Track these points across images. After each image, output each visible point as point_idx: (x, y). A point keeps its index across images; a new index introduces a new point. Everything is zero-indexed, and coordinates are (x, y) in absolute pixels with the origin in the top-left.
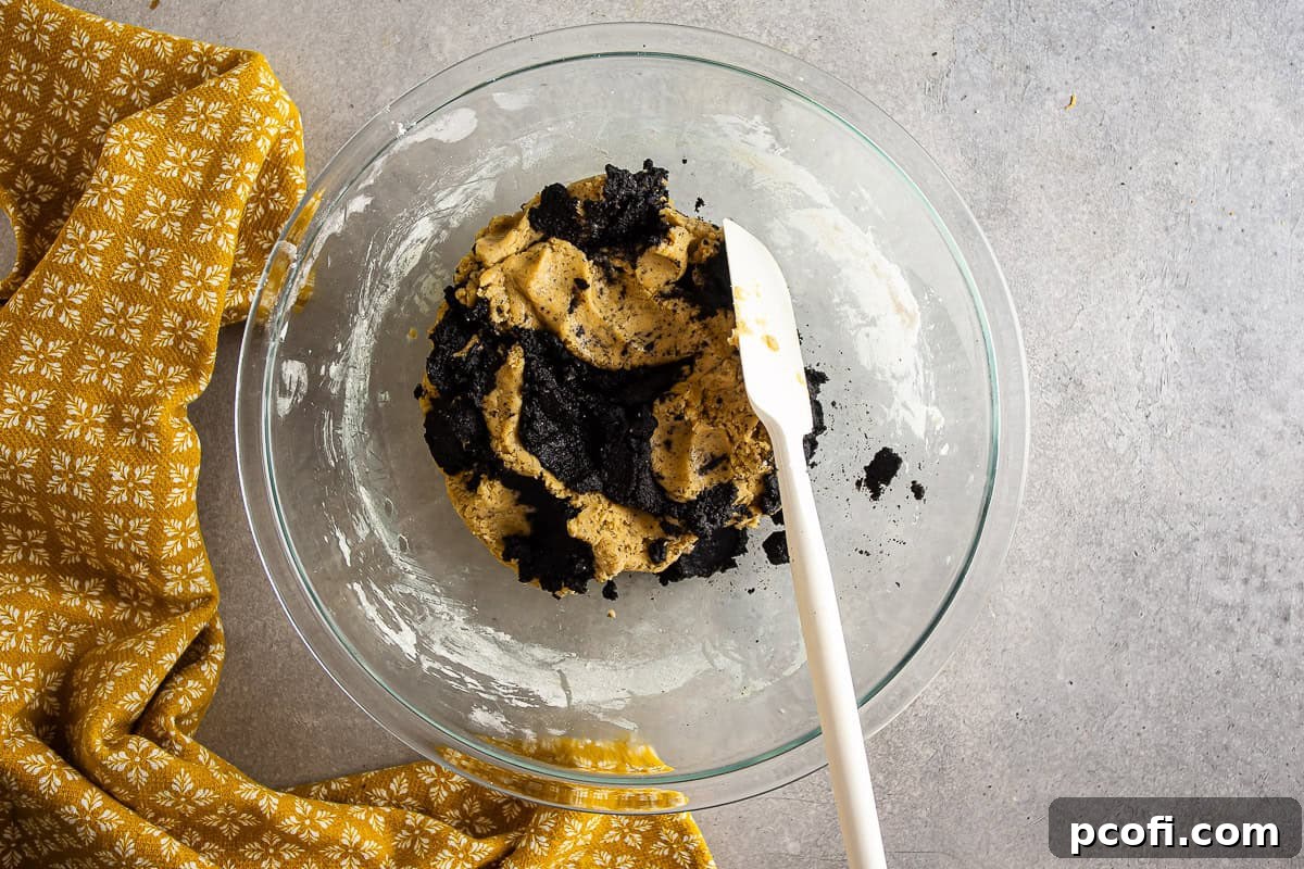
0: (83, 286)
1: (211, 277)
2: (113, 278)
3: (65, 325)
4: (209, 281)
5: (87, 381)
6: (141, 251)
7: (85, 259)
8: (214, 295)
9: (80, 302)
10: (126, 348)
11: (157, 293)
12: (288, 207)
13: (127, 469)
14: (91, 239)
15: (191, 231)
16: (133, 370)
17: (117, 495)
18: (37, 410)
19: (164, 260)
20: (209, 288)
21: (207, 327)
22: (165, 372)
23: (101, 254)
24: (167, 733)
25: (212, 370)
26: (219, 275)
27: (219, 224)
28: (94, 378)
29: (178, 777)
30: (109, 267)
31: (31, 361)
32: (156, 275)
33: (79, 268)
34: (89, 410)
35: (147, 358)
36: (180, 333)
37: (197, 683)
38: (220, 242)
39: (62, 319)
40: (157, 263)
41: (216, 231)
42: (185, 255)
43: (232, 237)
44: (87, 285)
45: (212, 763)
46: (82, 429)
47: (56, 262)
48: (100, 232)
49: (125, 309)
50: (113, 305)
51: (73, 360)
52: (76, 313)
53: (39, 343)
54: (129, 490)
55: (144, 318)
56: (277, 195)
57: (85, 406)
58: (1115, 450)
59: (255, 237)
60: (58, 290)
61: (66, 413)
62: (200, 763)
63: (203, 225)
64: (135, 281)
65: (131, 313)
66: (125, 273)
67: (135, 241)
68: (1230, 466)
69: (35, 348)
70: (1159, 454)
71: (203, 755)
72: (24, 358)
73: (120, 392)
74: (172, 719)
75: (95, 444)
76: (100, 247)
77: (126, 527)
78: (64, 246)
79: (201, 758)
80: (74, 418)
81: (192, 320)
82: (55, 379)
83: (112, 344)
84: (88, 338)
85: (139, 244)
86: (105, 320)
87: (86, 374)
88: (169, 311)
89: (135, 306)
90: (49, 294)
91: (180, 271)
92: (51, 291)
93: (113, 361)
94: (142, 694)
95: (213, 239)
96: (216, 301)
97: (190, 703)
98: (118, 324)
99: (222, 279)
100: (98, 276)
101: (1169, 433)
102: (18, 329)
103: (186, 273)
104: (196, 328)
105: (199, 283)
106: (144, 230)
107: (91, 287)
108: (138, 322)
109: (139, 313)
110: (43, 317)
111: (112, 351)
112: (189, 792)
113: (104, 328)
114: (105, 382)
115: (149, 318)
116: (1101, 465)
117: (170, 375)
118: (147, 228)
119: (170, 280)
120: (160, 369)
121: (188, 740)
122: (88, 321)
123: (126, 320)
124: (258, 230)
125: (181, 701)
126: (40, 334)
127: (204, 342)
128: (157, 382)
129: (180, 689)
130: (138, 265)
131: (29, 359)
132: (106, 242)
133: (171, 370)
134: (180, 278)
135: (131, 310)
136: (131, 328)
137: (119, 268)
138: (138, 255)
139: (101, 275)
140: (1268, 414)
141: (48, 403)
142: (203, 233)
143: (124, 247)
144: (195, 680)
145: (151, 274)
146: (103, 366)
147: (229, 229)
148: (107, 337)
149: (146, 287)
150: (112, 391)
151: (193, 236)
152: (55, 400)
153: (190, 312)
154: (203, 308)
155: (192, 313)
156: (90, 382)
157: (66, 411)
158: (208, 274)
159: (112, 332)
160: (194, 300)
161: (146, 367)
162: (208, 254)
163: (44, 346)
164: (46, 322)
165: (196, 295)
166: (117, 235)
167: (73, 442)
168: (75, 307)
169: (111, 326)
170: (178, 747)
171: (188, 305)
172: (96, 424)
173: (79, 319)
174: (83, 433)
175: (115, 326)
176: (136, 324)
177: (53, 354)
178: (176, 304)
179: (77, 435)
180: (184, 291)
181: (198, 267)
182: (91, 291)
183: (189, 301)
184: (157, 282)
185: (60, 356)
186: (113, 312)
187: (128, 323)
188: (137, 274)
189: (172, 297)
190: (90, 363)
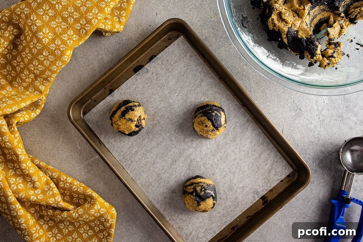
2: (75, 3)
3: (57, 8)
4: (98, 17)
5: (53, 26)
8: (97, 21)
9: (63, 4)
10: (67, 23)
11: (83, 12)
12: (126, 8)
13: (48, 54)
16: (65, 30)
17: (41, 58)
18: (36, 24)
19: (89, 6)
20: (97, 19)
21: (91, 28)
22: (73, 35)
24: (12, 124)
25: (85, 40)
27: (108, 4)
28: (55, 26)
29: (6, 136)
31: (43, 12)
32: (85, 8)
34: (48, 33)
35: (71, 29)
36: (83, 26)
39: (56, 6)
40: (88, 6)
42: (95, 7)
43: (109, 9)
45: (18, 138)
46: (43, 37)
49: (73, 12)
51: (53, 18)
52: (61, 6)
53: (47, 8)
54: (45, 59)
56: (125, 3)
57: (48, 31)
58: (310, 128)
59: (114, 11)
62: (15, 136)
64: (80, 7)
65: (74, 14)
66: (78, 3)
68: (342, 132)
70: (323, 129)
71: (17, 135)
72: (42, 10)
73: (58, 34)
74: (16, 122)
75: (44, 43)
77: (37, 66)
79: (16, 135)
80: (43, 33)
81: (88, 24)
83: (65, 20)
84: (60, 14)
86: (67, 12)
87: (53, 24)
88: (84, 19)
89: (76, 13)
91: (92, 10)
93: (62, 25)
94: (12, 110)
96: (97, 23)
98: (70, 15)
101: (325, 122)
102: (45, 2)
103: (93, 12)
104: (88, 27)
105: (95, 16)
107: (68, 2)
108: (75, 17)
109: (76, 15)
110: (53, 3)
111: (63, 22)
112: (6, 141)
113: (65, 14)
114: (57, 29)
115: (78, 18)
116: (306, 132)
117: (73, 37)
119: (89, 11)
120: (72, 34)
121: (16, 129)
122: (62, 11)
123: (72, 15)
124: (116, 10)
125: (21, 119)
126: (49, 6)
127: (88, 32)
128: (69, 37)
129: (23, 116)
131: (43, 11)
133: (75, 36)
134: (91, 12)
135: (75, 13)
136: (72, 18)
140: (352, 117)
146: (59, 25)
147: (109, 7)
148: (65, 17)
149: (82, 10)
150: (57, 32)
152: (42, 25)
153: (89, 22)
154: (93, 23)
156: (53, 27)
157: (42, 30)
158: (98, 15)
159: (67, 16)
160: (91, 19)
161: (69, 31)
163: (48, 10)
164: (52, 4)
165: (93, 18)
167: (39, 38)
168: (62, 5)
169: (67, 14)
170: (13, 129)
172: (48, 38)
173: (61, 8)
174: (43, 38)
175: (68, 15)
176: (74, 18)
177: (49, 13)
178: (86, 18)
179: (41, 37)
180: (90, 16)
181: (97, 12)
182: (68, 3)
183: (90, 19)
184: (85, 10)
185: (50, 15)
186: (70, 11)
187: (72, 16)
188: (81, 5)
189: (86, 16)
190: (56, 22)
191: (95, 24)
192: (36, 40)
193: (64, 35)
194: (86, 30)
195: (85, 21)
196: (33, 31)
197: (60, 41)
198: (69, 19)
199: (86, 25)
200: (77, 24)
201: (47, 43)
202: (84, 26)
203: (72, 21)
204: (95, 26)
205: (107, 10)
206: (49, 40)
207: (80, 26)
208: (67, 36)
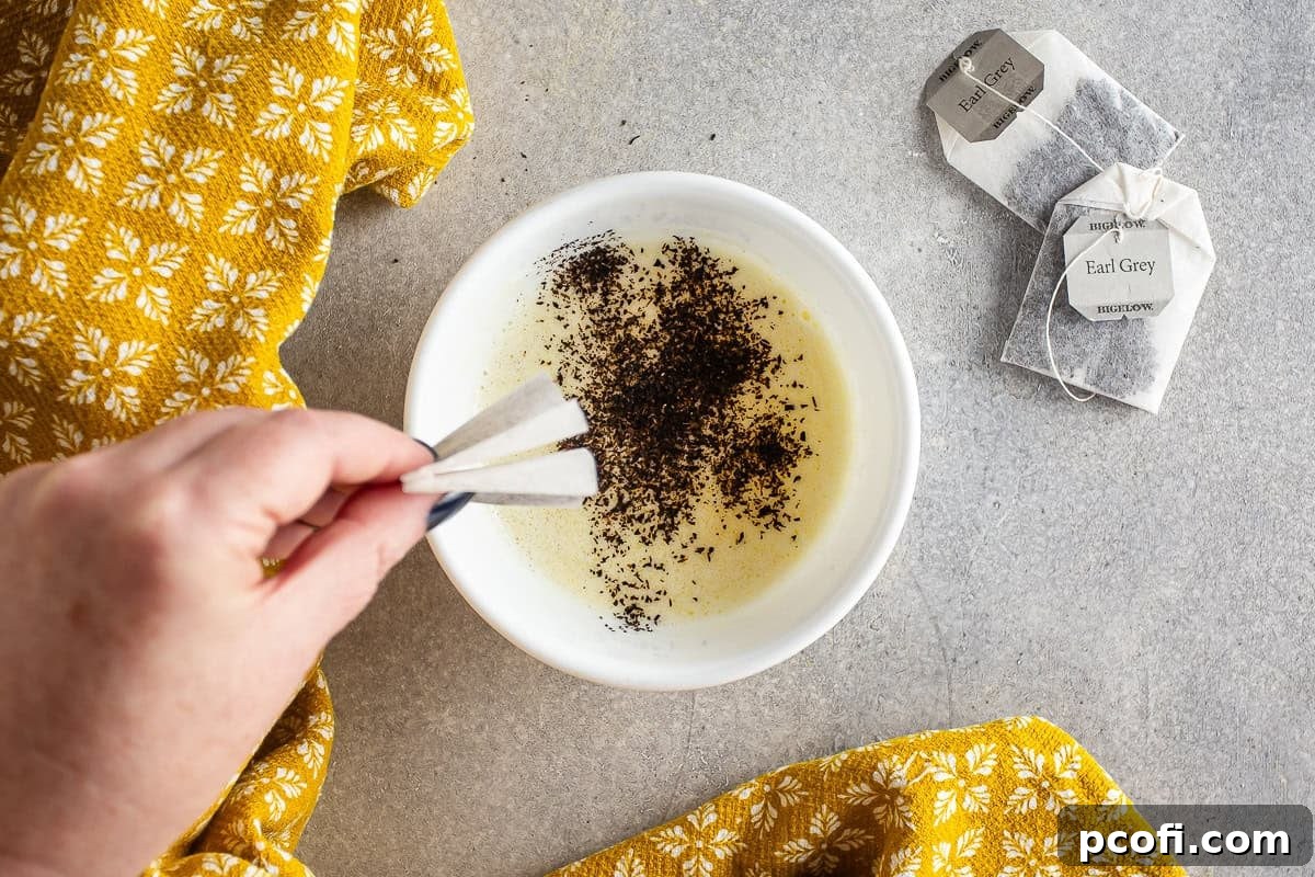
0: (108, 116)
1: (321, 96)
4: (318, 104)
5: (111, 299)
6: (199, 64)
7: (109, 74)
8: (325, 127)
9: (103, 145)
10: (177, 236)
11: (231, 126)
14: (117, 44)
15: (281, 25)
16: (187, 282)
18: (23, 348)
19: (239, 72)
20: (318, 115)
21: (317, 185)
23: (135, 67)
25: (321, 273)
26: (333, 92)
28: (122, 293)
30: (148, 89)
32: (227, 98)
33: (100, 89)
34: (113, 350)
35: (211, 257)
36: (269, 203)
37: (291, 774)
38: (332, 37)
41: (323, 20)
44: (114, 115)
46: (100, 388)
47: (61, 84)
48: (132, 31)
49: (178, 157)
50: (157, 152)
55: (210, 173)
60: (65, 125)
61: (73, 358)
63: (299, 14)
64: (193, 110)
65: (188, 162)
67: (188, 49)
69: (24, 227)
73: (166, 322)
75: (123, 417)
76: (131, 56)
78: (72, 57)
80: (86, 366)
81: (291, 173)
82: (56, 294)
83: (153, 226)
84: (113, 212)
85: (196, 53)
86: (143, 178)
87: (108, 286)
88: (252, 159)
89: (195, 149)
90: (51, 135)
91: (267, 86)
92: (55, 130)
93: (155, 264)
95: (320, 33)
96: (329, 138)
97: (282, 805)
98: (165, 182)
99: (338, 101)
100: (132, 102)
103: (279, 91)
104: (298, 189)
105: (302, 108)
106: (202, 31)
107: (121, 120)
108: (201, 180)
109: (202, 163)
110: (41, 170)
111: (153, 242)
113: (140, 193)
114: (141, 302)
115: (219, 172)
117: (248, 287)
118: (206, 28)
119: (254, 103)
120: (232, 278)
122: (114, 180)
123: (179, 175)
126: (33, 202)
127: (312, 214)
128: (229, 301)
130: (196, 84)
132: (142, 50)
134: (269, 98)
135: (188, 158)
136: (188, 189)
137: (164, 91)
138: (195, 71)
139: (136, 101)
141: (42, 336)
142: (301, 26)
143: (170, 58)
144: (289, 768)
145: (221, 96)
146: (138, 272)
149: (213, 116)
150: (154, 318)
151: (284, 32)
152: (55, 331)
153: (287, 160)
154: (309, 151)
155: (291, 160)
156: (116, 301)
157: (72, 354)
158: (315, 94)
159: (155, 201)
160: (294, 137)
161: (208, 276)
162: (316, 59)
163: (39, 224)
165: (298, 128)
166: (158, 39)
167: (85, 409)
168: (95, 153)
169: (153, 187)
171: (285, 145)
172: (125, 379)
173: (100, 174)
174: (102, 393)
175: (160, 187)
176: (197, 185)
177: (52, 243)
178: (265, 146)
179: (91, 398)
180: (277, 122)
181: (299, 80)
182: (121, 127)
183: (287, 139)
184: (231, 108)
185: (64, 246)
186: (158, 164)
187: (183, 181)
188: (195, 100)
189: (256, 132)
190: (114, 264)
191: (330, 153)
192: (71, 427)
193: (198, 310)
194: (294, 213)
195: (263, 166)
196: (31, 387)
197: (198, 357)
198: (174, 209)
199: (278, 186)
200: (231, 211)
201: (136, 410)
202: (273, 198)
203: (198, 210)
204: (332, 160)
205: (344, 37)
206: (141, 386)
207: (252, 212)
208: (216, 305)
